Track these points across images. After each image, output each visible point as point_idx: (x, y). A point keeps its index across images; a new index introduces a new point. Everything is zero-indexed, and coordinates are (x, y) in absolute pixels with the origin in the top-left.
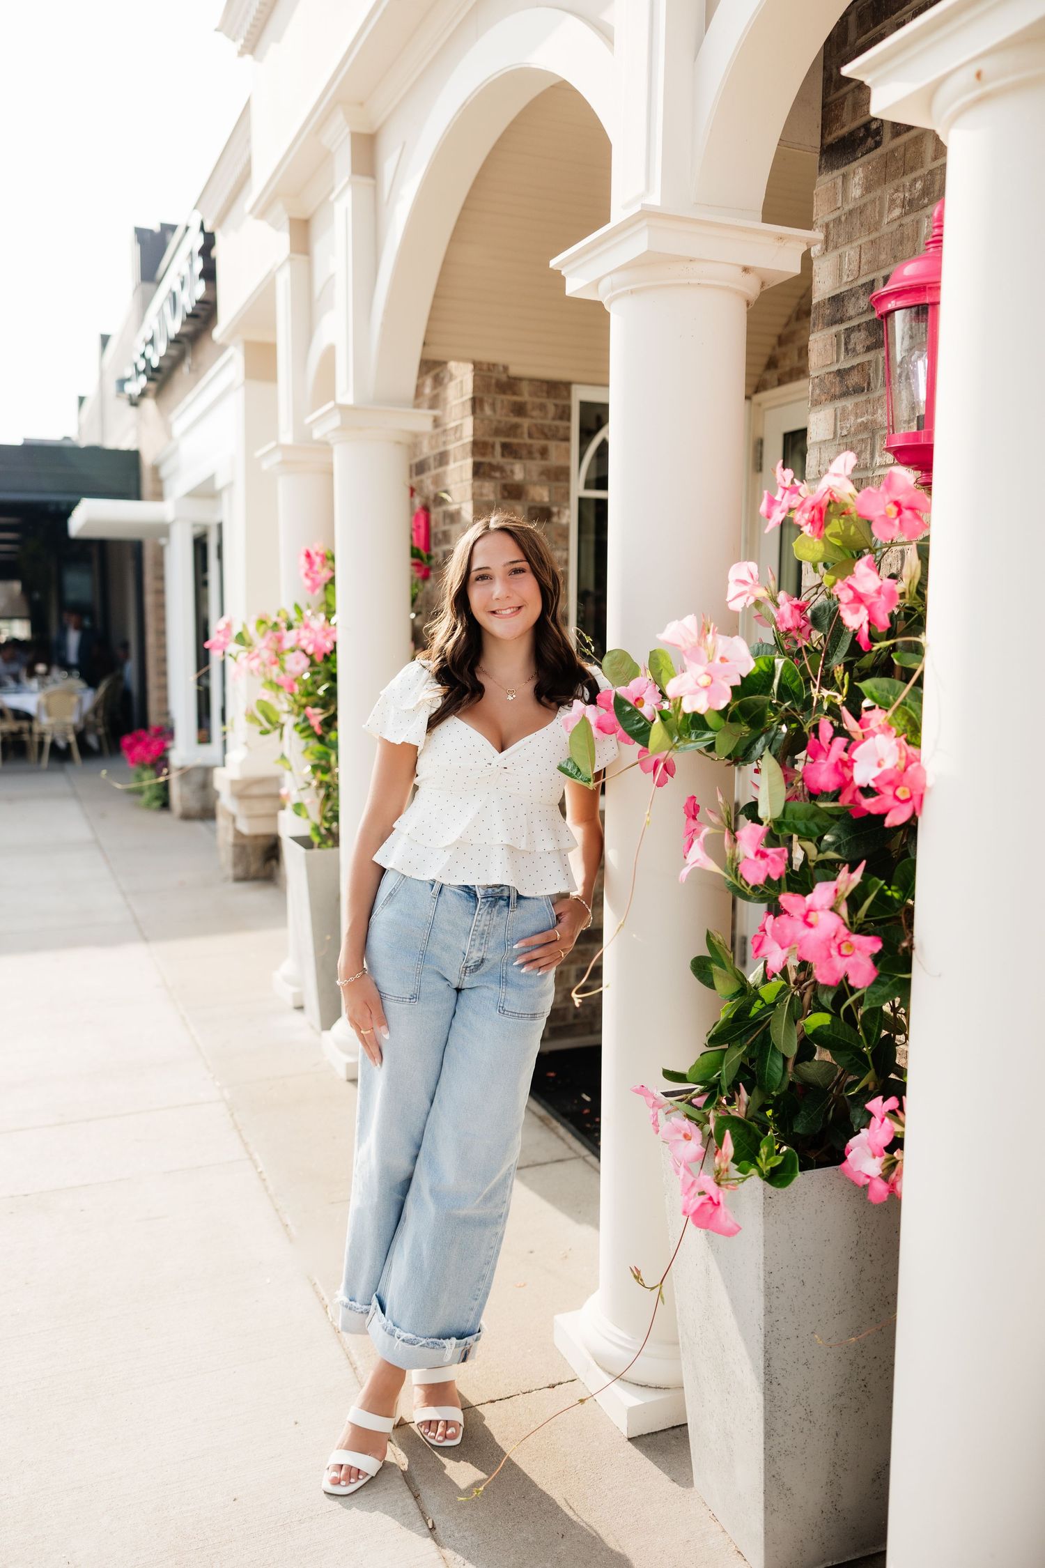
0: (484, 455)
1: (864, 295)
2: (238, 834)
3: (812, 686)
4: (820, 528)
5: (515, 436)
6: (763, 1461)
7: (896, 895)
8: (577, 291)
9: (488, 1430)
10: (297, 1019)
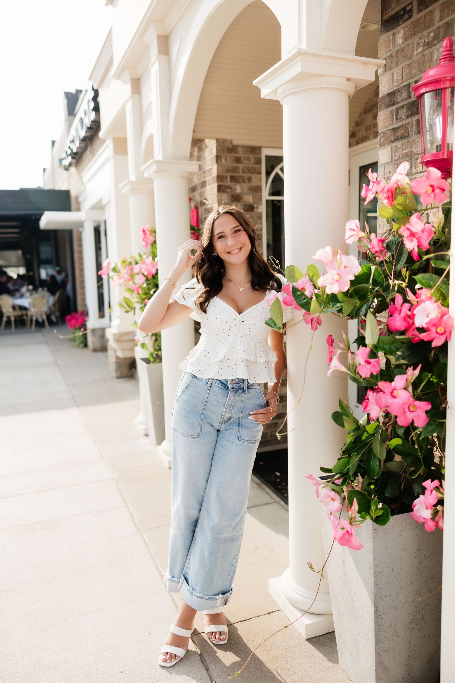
0: (222, 181)
1: (405, 91)
2: (117, 358)
3: (389, 279)
4: (392, 201)
5: (236, 172)
6: (374, 656)
7: (435, 380)
8: (266, 95)
9: (240, 636)
10: (146, 440)
